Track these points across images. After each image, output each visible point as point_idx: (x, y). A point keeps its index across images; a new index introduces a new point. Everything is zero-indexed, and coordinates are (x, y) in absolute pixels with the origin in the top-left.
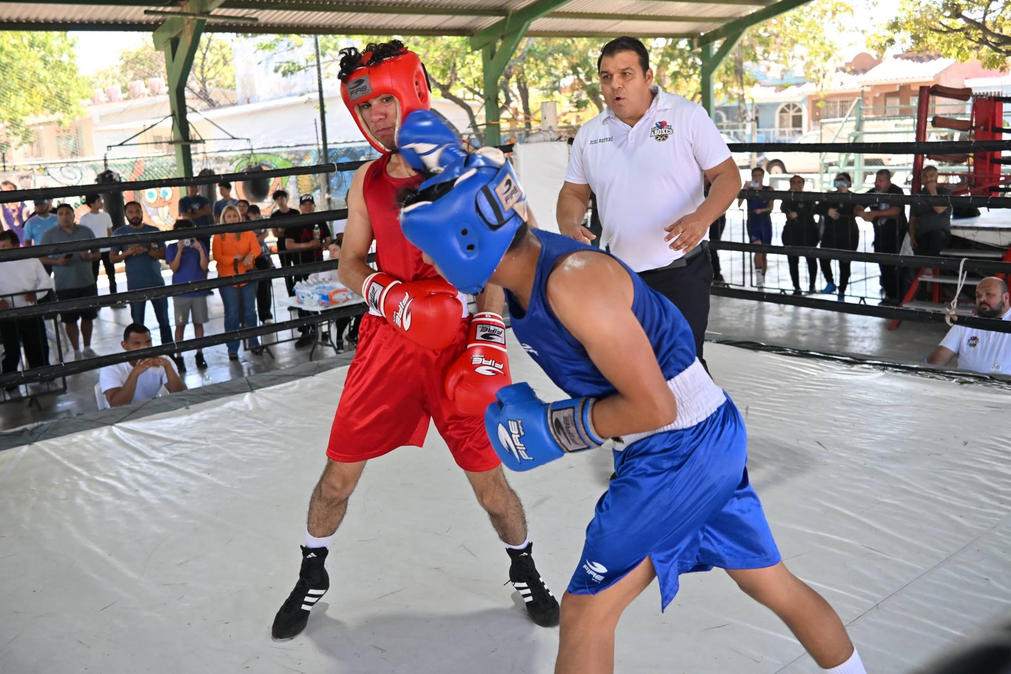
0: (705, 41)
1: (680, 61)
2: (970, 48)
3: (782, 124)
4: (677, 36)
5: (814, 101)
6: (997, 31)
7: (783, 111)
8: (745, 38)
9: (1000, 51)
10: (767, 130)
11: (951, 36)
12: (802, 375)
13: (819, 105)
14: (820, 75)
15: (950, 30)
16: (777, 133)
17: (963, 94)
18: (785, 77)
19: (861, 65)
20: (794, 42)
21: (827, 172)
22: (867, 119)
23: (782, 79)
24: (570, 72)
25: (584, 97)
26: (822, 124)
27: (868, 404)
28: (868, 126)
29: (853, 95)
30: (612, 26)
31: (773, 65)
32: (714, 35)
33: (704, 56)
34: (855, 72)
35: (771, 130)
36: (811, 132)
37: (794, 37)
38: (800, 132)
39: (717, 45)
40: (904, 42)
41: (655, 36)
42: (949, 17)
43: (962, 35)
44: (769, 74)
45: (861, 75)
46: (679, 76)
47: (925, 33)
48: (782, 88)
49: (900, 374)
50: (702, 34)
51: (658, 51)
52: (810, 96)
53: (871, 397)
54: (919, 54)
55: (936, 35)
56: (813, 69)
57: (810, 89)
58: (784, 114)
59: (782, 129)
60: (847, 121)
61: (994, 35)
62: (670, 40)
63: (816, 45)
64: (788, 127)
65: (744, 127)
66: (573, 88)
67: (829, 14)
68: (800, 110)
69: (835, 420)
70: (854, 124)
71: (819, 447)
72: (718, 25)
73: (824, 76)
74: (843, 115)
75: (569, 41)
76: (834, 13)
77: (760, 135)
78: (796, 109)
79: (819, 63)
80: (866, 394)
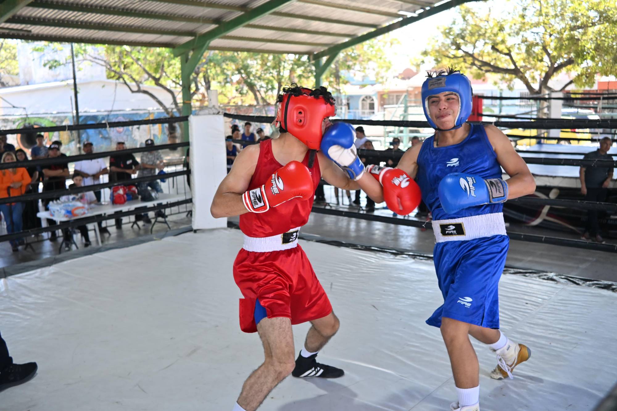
0: (317, 57)
1: (303, 68)
2: (466, 68)
3: (363, 108)
4: (301, 54)
5: (381, 96)
6: (480, 59)
7: (363, 100)
8: (341, 55)
9: (482, 70)
10: (354, 111)
11: (456, 60)
12: (366, 262)
13: (385, 96)
14: (384, 79)
15: (455, 57)
16: (360, 113)
18: (365, 80)
19: (407, 75)
20: (369, 60)
21: (388, 136)
22: (411, 106)
23: (363, 81)
24: (237, 72)
25: (245, 88)
26: (385, 108)
27: (405, 280)
28: (411, 110)
29: (402, 92)
31: (357, 73)
32: (322, 54)
33: (317, 65)
34: (403, 78)
35: (357, 111)
36: (380, 113)
37: (369, 57)
38: (373, 113)
39: (324, 59)
40: (430, 62)
41: (288, 53)
42: (455, 49)
43: (462, 59)
44: (355, 78)
45: (407, 80)
46: (302, 77)
47: (441, 58)
48: (363, 86)
49: (424, 261)
50: (315, 53)
51: (290, 62)
52: (378, 92)
53: (406, 275)
55: (448, 59)
56: (380, 75)
57: (379, 88)
58: (364, 102)
59: (364, 111)
60: (399, 107)
61: (479, 61)
62: (297, 56)
63: (381, 61)
64: (366, 109)
65: (341, 109)
66: (238, 82)
67: (389, 44)
68: (373, 100)
69: (384, 291)
70: (403, 109)
71: (374, 309)
72: (326, 48)
73: (386, 80)
74: (397, 104)
75: (236, 54)
76: (391, 44)
77: (350, 114)
78: (371, 99)
79: (383, 73)
80: (403, 274)
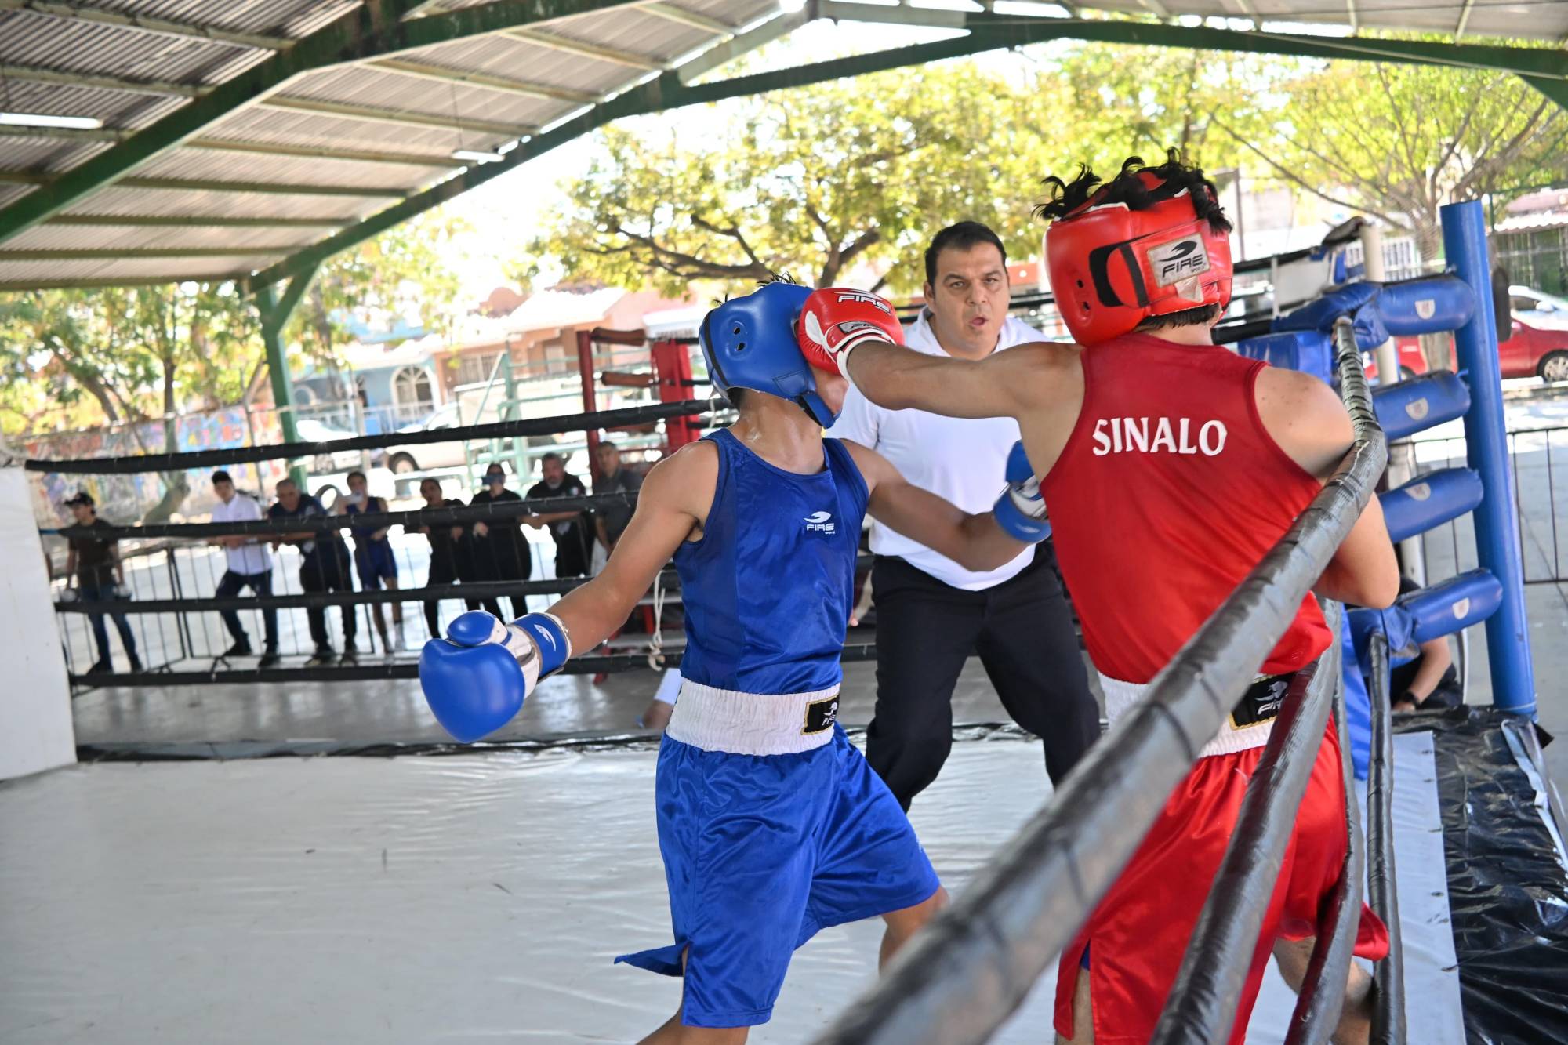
0: (261, 284)
1: (226, 315)
2: (641, 273)
3: (401, 400)
4: (216, 279)
5: (444, 362)
6: (671, 248)
7: (400, 378)
8: (324, 273)
9: (678, 274)
10: (381, 408)
11: (613, 258)
12: (464, 783)
13: (453, 364)
14: (446, 322)
15: (610, 250)
16: (397, 413)
17: (635, 338)
18: (396, 329)
19: (501, 305)
20: (399, 277)
21: (476, 463)
22: (521, 381)
23: (391, 330)
24: (41, 345)
25: (72, 384)
26: (458, 394)
27: (566, 807)
28: (523, 391)
29: (496, 347)
30: (102, 268)
31: (374, 312)
32: (274, 274)
33: (263, 303)
34: (494, 314)
35: (388, 408)
36: (447, 406)
37: (399, 270)
38: (431, 408)
39: (282, 286)
40: (552, 267)
41: (180, 279)
42: (607, 232)
43: (627, 255)
44: (371, 326)
45: (504, 317)
46: (228, 339)
47: (578, 255)
48: (392, 344)
49: (605, 753)
50: (255, 273)
51: (188, 303)
52: (436, 355)
53: (567, 796)
54: (578, 285)
55: (594, 257)
56: (433, 313)
57: (434, 343)
58: (403, 384)
59: (405, 406)
60: (492, 386)
61: (669, 254)
62: (206, 287)
63: (431, 278)
64: (412, 400)
65: (346, 407)
66: (49, 371)
67: (444, 233)
68: (424, 375)
69: (519, 844)
70: (503, 389)
71: (501, 893)
72: (281, 258)
73: (451, 322)
74: (487, 379)
75: (32, 296)
76: (450, 232)
77: (372, 418)
78: (419, 374)
79: (441, 306)
80: (559, 794)
